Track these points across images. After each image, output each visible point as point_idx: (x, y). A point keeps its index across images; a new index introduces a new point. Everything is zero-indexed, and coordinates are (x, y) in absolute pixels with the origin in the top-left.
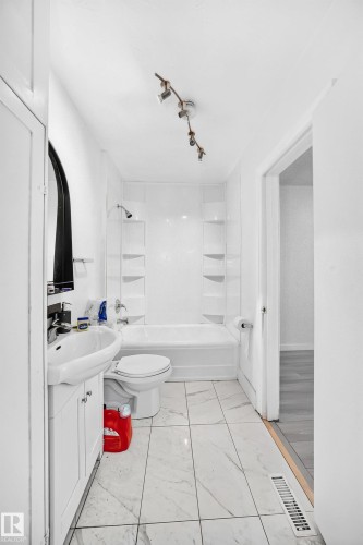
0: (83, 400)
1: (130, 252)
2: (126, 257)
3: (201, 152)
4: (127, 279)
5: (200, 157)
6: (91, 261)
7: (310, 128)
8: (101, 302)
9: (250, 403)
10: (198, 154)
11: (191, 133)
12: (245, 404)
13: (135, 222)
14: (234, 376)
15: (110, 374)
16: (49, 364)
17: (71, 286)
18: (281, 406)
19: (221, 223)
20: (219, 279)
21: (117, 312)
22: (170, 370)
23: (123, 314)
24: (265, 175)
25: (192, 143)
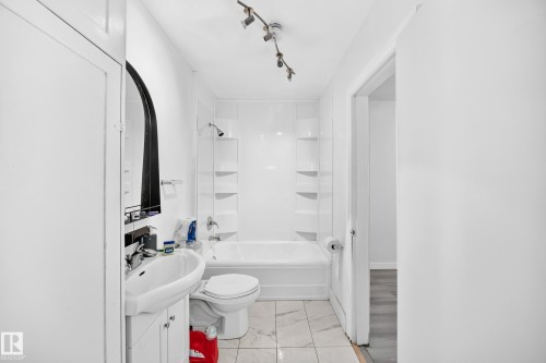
0: (166, 325)
1: (222, 169)
2: (219, 174)
3: (291, 72)
4: (220, 196)
5: (290, 77)
6: (181, 182)
7: (394, 55)
8: (190, 221)
9: (340, 326)
10: (287, 74)
11: (279, 55)
12: (335, 326)
13: (227, 139)
14: (325, 297)
15: (198, 294)
16: (127, 293)
17: (159, 210)
18: (371, 329)
19: (315, 139)
20: (313, 196)
21: (209, 229)
22: (259, 291)
23: (215, 231)
24: (355, 96)
25: (280, 64)
